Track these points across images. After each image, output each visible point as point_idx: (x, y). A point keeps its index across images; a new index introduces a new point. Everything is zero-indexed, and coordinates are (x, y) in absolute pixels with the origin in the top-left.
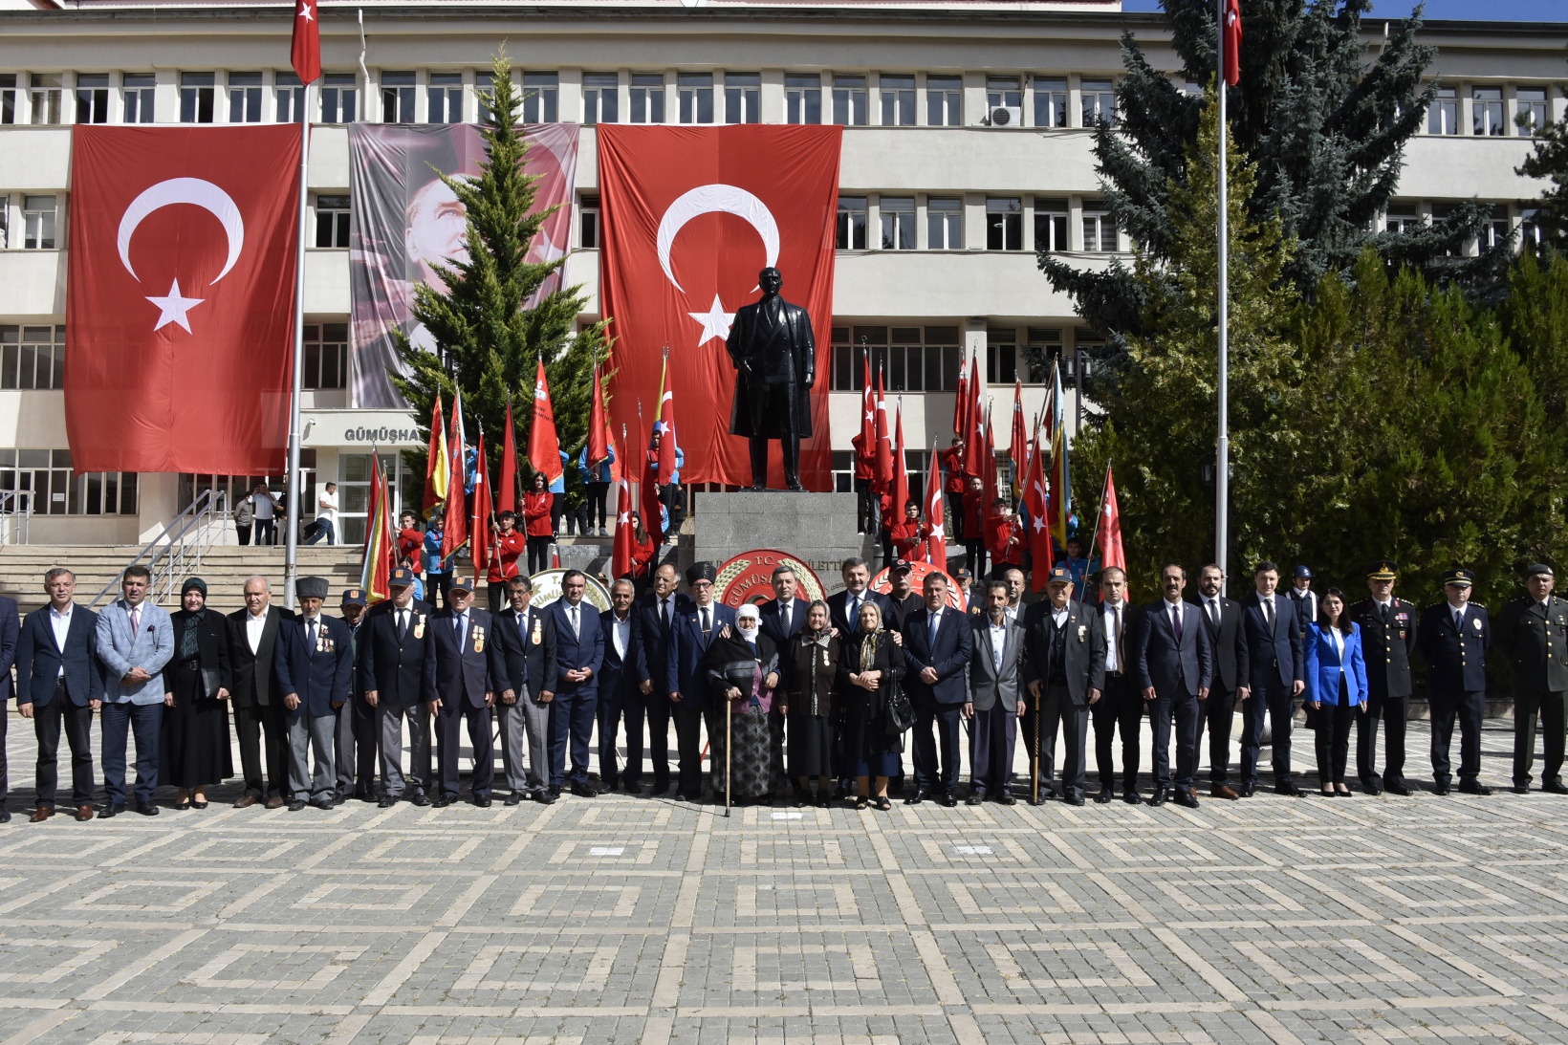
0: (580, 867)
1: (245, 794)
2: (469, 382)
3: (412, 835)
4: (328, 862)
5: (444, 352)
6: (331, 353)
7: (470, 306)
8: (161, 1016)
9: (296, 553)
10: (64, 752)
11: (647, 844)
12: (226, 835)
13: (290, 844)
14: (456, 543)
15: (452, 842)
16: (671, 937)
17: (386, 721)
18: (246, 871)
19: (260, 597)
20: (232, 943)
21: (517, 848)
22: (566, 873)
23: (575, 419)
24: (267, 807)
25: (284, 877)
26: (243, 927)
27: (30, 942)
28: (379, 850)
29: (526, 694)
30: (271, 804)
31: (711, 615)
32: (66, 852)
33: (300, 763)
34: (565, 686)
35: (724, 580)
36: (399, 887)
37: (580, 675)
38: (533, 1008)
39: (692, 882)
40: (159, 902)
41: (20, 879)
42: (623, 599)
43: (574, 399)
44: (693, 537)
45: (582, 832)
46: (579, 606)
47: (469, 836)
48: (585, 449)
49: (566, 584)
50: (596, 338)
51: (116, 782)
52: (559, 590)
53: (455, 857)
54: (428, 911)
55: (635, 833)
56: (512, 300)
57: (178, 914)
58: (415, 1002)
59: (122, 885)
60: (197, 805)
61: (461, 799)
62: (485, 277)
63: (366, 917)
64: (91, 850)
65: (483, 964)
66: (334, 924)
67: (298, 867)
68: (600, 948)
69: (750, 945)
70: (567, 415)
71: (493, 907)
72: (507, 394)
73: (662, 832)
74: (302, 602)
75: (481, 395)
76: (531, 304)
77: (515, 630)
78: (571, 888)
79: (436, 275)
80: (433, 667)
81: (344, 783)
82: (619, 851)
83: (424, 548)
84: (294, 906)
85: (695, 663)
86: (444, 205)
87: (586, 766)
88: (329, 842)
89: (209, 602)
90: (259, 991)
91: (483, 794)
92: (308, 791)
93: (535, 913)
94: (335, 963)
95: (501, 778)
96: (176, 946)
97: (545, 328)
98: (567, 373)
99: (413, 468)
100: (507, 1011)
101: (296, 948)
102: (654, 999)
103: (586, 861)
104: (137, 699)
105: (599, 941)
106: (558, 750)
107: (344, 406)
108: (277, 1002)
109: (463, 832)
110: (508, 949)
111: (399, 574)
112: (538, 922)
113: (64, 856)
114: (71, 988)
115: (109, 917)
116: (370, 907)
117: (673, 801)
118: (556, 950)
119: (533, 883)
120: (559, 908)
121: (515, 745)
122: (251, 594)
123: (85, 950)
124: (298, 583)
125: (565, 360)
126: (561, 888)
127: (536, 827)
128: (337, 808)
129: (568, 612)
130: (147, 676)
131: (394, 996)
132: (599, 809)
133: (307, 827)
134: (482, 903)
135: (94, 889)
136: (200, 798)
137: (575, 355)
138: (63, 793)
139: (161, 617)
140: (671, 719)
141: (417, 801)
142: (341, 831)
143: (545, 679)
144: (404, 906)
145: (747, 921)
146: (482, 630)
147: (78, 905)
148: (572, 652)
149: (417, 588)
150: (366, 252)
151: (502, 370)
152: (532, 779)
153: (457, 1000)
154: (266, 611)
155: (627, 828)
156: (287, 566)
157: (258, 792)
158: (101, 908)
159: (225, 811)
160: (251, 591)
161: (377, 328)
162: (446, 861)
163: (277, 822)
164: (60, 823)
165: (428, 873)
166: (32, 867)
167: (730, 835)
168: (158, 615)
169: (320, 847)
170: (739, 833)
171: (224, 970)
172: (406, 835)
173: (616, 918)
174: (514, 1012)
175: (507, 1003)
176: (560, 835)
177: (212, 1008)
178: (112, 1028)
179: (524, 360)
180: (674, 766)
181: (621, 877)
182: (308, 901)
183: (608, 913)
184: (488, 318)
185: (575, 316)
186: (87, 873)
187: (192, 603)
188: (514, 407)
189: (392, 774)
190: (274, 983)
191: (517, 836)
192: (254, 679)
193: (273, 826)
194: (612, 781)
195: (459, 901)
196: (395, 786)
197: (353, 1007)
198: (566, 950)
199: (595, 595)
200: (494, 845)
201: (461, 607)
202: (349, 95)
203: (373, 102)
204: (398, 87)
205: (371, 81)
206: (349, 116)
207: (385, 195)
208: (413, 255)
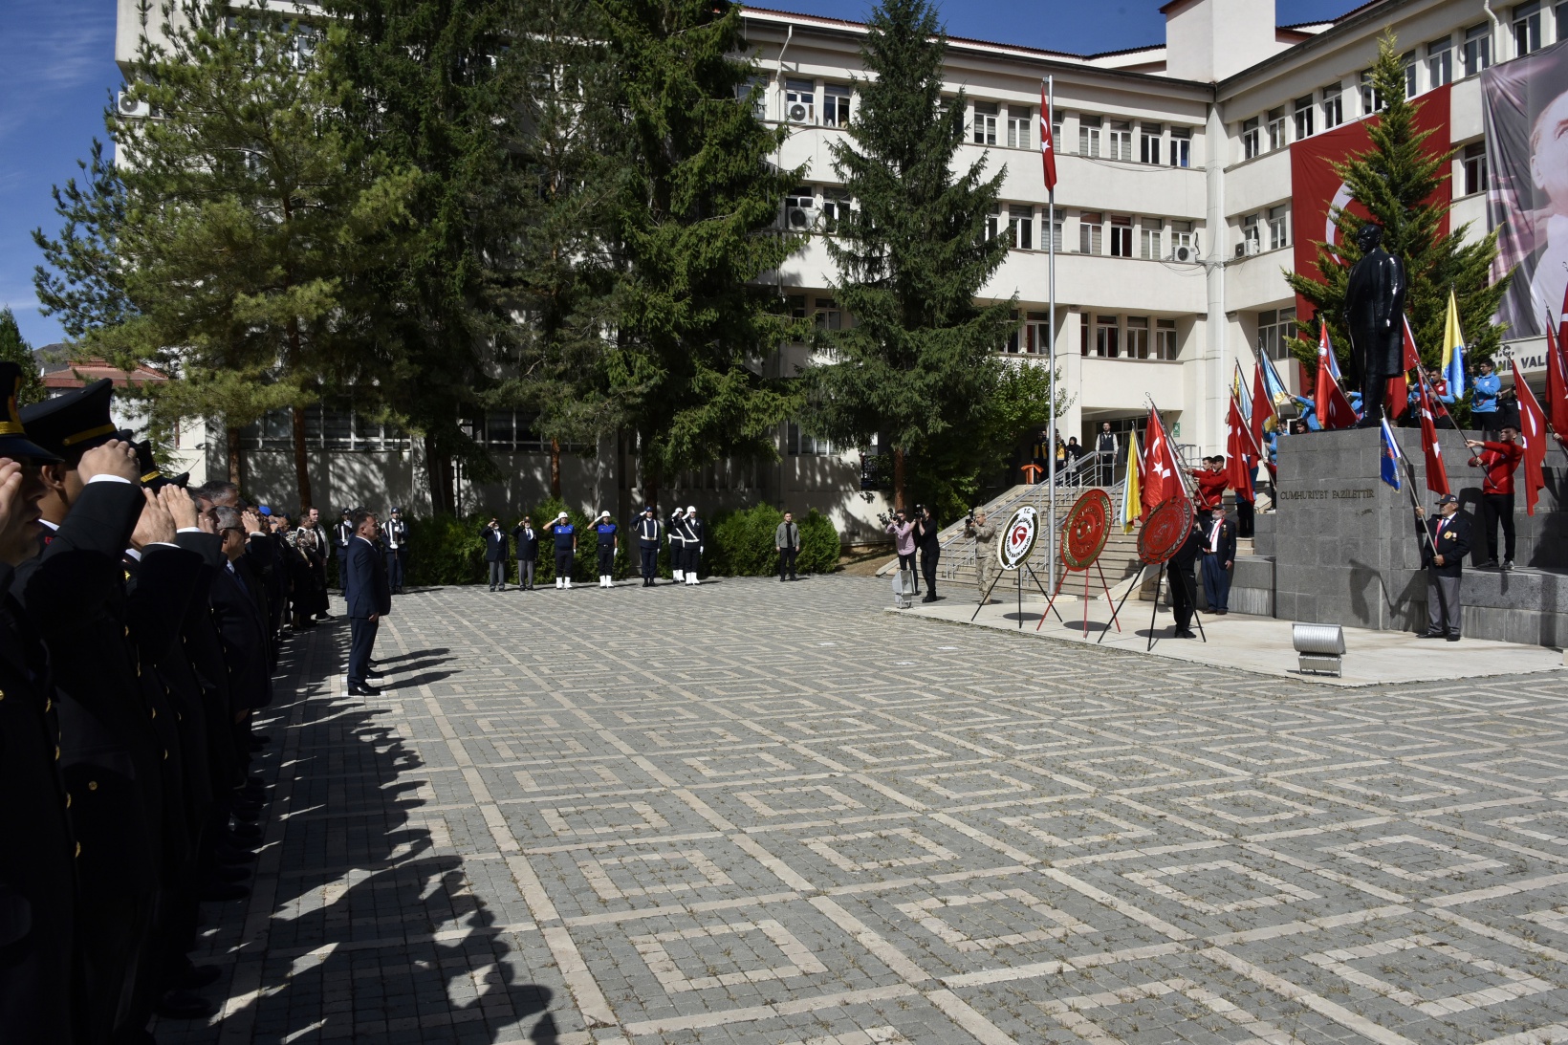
86: (1563, 123)
202: (1485, 43)
203: (1504, 43)
204: (1527, 17)
205: (1501, 23)
206: (1485, 64)
207: (1510, 130)
208: (1538, 182)
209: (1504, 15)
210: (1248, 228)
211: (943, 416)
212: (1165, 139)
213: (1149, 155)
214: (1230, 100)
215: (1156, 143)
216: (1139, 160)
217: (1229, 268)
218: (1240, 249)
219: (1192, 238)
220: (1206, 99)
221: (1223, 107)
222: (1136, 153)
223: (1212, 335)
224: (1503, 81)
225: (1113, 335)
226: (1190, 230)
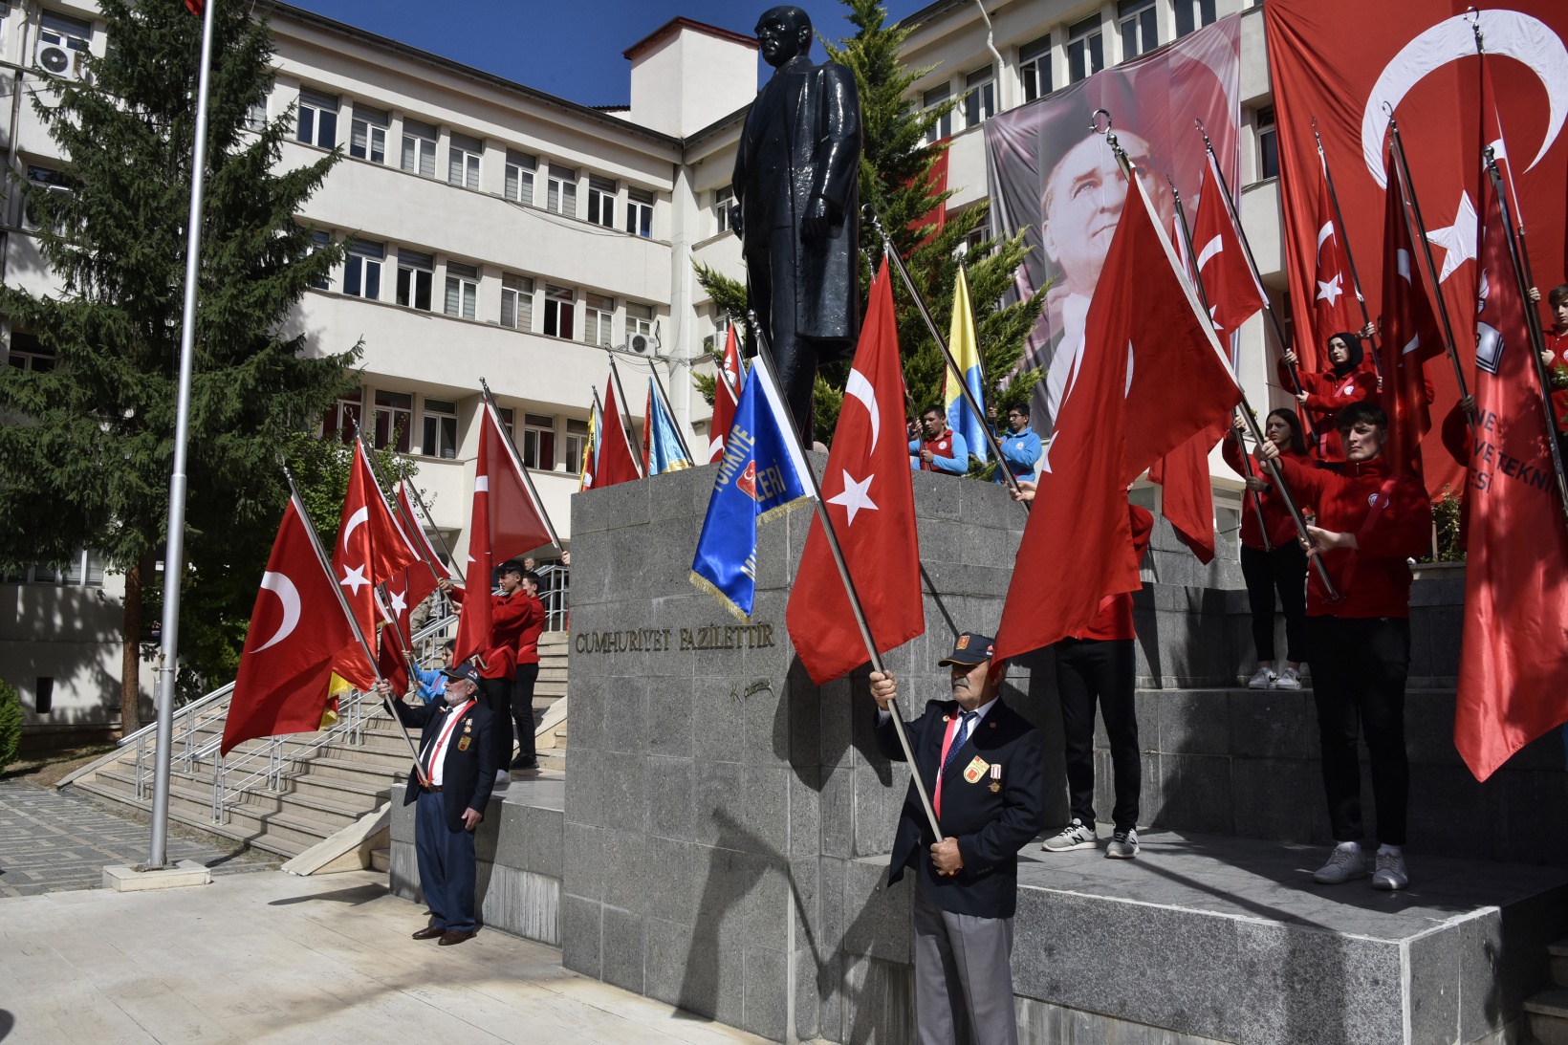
86: (1079, 179)
202: (989, 90)
203: (1009, 87)
204: (1036, 59)
205: (1006, 65)
206: (989, 113)
207: (1019, 190)
208: (1052, 253)
209: (1010, 55)
212: (621, 200)
213: (599, 214)
214: (701, 162)
215: (609, 203)
216: (585, 217)
217: (696, 366)
218: (709, 343)
219: (653, 326)
220: (672, 158)
221: (693, 170)
222: (582, 209)
224: (1010, 131)
225: (548, 441)
226: (651, 317)
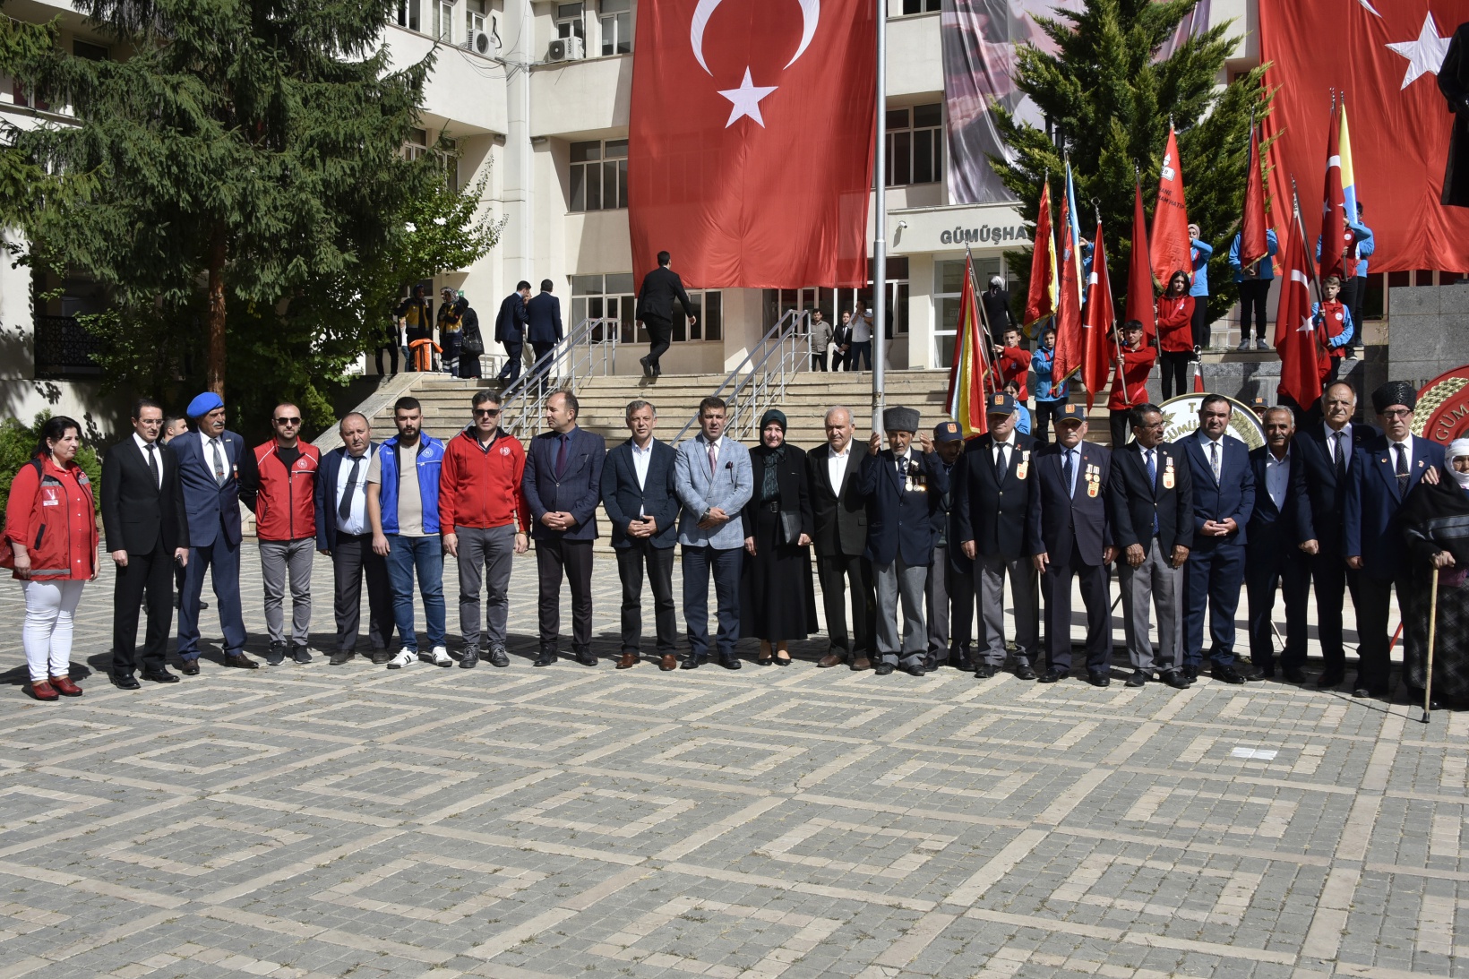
0: (1217, 770)
1: (830, 653)
2: (1085, 162)
3: (1013, 713)
4: (916, 737)
5: (1054, 127)
6: (922, 139)
7: (1086, 65)
8: (734, 886)
9: (884, 378)
10: (647, 596)
11: (1309, 749)
12: (809, 697)
13: (876, 712)
14: (1070, 366)
15: (1059, 725)
16: (1335, 871)
17: (985, 577)
18: (828, 738)
19: (842, 431)
20: (809, 816)
21: (1139, 739)
22: (1199, 776)
23: (1224, 198)
24: (852, 669)
25: (867, 749)
26: (822, 800)
27: (611, 794)
28: (974, 727)
29: (1156, 550)
30: (857, 665)
31: (1409, 454)
32: (649, 702)
33: (889, 621)
34: (1203, 542)
35: (1426, 407)
36: (995, 773)
37: (1224, 527)
38: (1147, 935)
39: (1368, 805)
40: (737, 763)
41: (605, 728)
42: (1278, 431)
43: (1222, 172)
44: (1386, 348)
45: (1223, 727)
46: (1220, 441)
47: (1080, 720)
48: (1238, 237)
49: (1204, 413)
50: (1251, 90)
51: (698, 631)
52: (1195, 420)
53: (1062, 743)
54: (1028, 803)
55: (1294, 733)
56: (1139, 52)
57: (756, 778)
58: (1006, 909)
59: (702, 742)
60: (780, 662)
61: (1074, 674)
62: (1103, 25)
63: (956, 804)
64: (673, 703)
65: (1089, 874)
66: (921, 806)
67: (883, 739)
68: (1237, 874)
69: (1449, 895)
70: (1213, 194)
71: (1105, 807)
72: (1135, 172)
73: (1332, 736)
74: (889, 437)
75: (1101, 177)
76: (1164, 54)
77: (1141, 470)
78: (1204, 795)
79: (1043, 32)
80: (1038, 513)
81: (936, 647)
82: (1270, 755)
83: (1031, 368)
84: (877, 782)
85: (1385, 519)
87: (1231, 644)
88: (918, 713)
89: (790, 437)
90: (835, 873)
91: (1099, 671)
92: (897, 654)
93: (1157, 820)
94: (918, 851)
95: (1122, 652)
96: (752, 812)
97: (1182, 83)
98: (1212, 139)
99: (1019, 273)
100: (1114, 934)
101: (876, 830)
102: (1305, 946)
103: (1226, 764)
104: (716, 542)
105: (1238, 864)
106: (1193, 622)
107: (939, 203)
108: (852, 887)
109: (1073, 714)
110: (1121, 860)
111: (999, 400)
112: (1159, 831)
113: (647, 706)
114: (648, 845)
115: (688, 774)
116: (960, 792)
117: (1349, 697)
118: (1180, 868)
119: (1157, 783)
120: (1186, 817)
121: (1142, 614)
122: (832, 428)
123: (663, 807)
124: (886, 413)
125: (1210, 122)
126: (1191, 793)
127: (1164, 715)
128: (928, 675)
129: (1207, 449)
130: (726, 517)
131: (982, 897)
132: (1247, 700)
133: (894, 694)
134: (1091, 802)
135: (674, 743)
136: (783, 655)
137: (1222, 114)
138: (647, 640)
139: (740, 453)
140: (1347, 588)
141: (1021, 674)
142: (932, 701)
143: (1178, 530)
144: (1000, 795)
145: (1444, 863)
146: (1097, 470)
147: (658, 759)
148: (1209, 499)
149: (1021, 418)
150: (959, 13)
151: (1127, 143)
152: (1159, 656)
153: (1054, 912)
154: (849, 447)
155: (1284, 727)
156: (874, 395)
157: (842, 651)
158: (680, 764)
159: (806, 671)
160: (832, 423)
161: (976, 107)
162: (1051, 746)
163: (863, 686)
164: (644, 670)
165: (1030, 759)
166: (617, 715)
167: (1428, 748)
168: (736, 450)
169: (908, 718)
170: (1440, 745)
171: (799, 845)
172: (1005, 712)
173: (1261, 838)
174: (1123, 936)
175: (1115, 924)
176: (1194, 728)
177: (786, 885)
178: (685, 893)
179: (1155, 127)
180: (1351, 651)
181: (1271, 788)
182: (892, 778)
183: (1251, 831)
184: (1108, 78)
185: (1223, 64)
186: (669, 726)
187: (771, 439)
188: (1144, 189)
189: (992, 640)
190: (851, 865)
191: (1140, 725)
192: (836, 523)
193: (859, 690)
194: (1264, 665)
195: (1064, 797)
196: (995, 655)
197: (935, 904)
198: (1193, 870)
199: (1245, 426)
200: (1111, 733)
201: (1073, 440)
210: (564, 21)
211: (341, 244)
217: (537, 74)
218: (556, 51)
219: (487, 22)
223: (515, 166)
226: (483, 10)
